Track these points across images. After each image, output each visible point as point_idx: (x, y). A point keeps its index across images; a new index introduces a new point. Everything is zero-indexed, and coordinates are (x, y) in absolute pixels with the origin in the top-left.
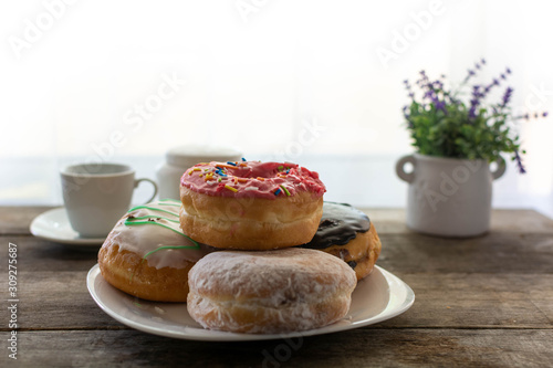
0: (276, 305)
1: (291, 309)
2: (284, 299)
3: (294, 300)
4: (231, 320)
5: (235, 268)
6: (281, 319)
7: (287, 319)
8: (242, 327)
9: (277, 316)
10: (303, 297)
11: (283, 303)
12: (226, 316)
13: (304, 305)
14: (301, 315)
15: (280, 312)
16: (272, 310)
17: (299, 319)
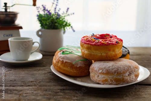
0: (127, 76)
1: (131, 76)
2: (129, 74)
3: (131, 74)
4: (114, 81)
5: (112, 66)
6: (129, 80)
7: (130, 80)
8: (117, 83)
9: (128, 79)
10: (133, 73)
11: (129, 75)
12: (112, 80)
13: (133, 75)
14: (133, 78)
15: (128, 78)
16: (126, 77)
17: (133, 79)
